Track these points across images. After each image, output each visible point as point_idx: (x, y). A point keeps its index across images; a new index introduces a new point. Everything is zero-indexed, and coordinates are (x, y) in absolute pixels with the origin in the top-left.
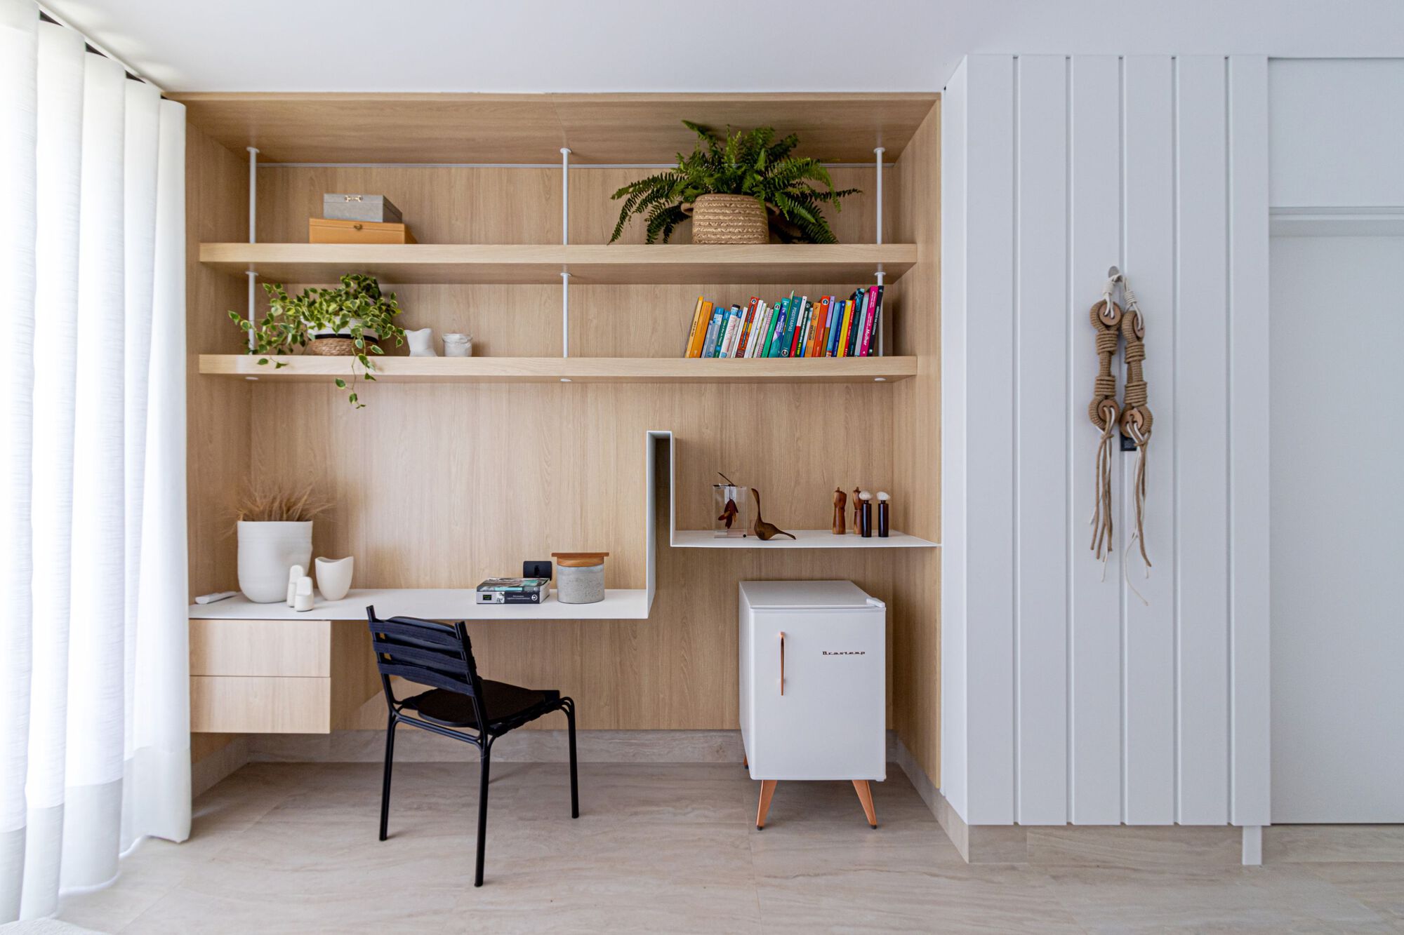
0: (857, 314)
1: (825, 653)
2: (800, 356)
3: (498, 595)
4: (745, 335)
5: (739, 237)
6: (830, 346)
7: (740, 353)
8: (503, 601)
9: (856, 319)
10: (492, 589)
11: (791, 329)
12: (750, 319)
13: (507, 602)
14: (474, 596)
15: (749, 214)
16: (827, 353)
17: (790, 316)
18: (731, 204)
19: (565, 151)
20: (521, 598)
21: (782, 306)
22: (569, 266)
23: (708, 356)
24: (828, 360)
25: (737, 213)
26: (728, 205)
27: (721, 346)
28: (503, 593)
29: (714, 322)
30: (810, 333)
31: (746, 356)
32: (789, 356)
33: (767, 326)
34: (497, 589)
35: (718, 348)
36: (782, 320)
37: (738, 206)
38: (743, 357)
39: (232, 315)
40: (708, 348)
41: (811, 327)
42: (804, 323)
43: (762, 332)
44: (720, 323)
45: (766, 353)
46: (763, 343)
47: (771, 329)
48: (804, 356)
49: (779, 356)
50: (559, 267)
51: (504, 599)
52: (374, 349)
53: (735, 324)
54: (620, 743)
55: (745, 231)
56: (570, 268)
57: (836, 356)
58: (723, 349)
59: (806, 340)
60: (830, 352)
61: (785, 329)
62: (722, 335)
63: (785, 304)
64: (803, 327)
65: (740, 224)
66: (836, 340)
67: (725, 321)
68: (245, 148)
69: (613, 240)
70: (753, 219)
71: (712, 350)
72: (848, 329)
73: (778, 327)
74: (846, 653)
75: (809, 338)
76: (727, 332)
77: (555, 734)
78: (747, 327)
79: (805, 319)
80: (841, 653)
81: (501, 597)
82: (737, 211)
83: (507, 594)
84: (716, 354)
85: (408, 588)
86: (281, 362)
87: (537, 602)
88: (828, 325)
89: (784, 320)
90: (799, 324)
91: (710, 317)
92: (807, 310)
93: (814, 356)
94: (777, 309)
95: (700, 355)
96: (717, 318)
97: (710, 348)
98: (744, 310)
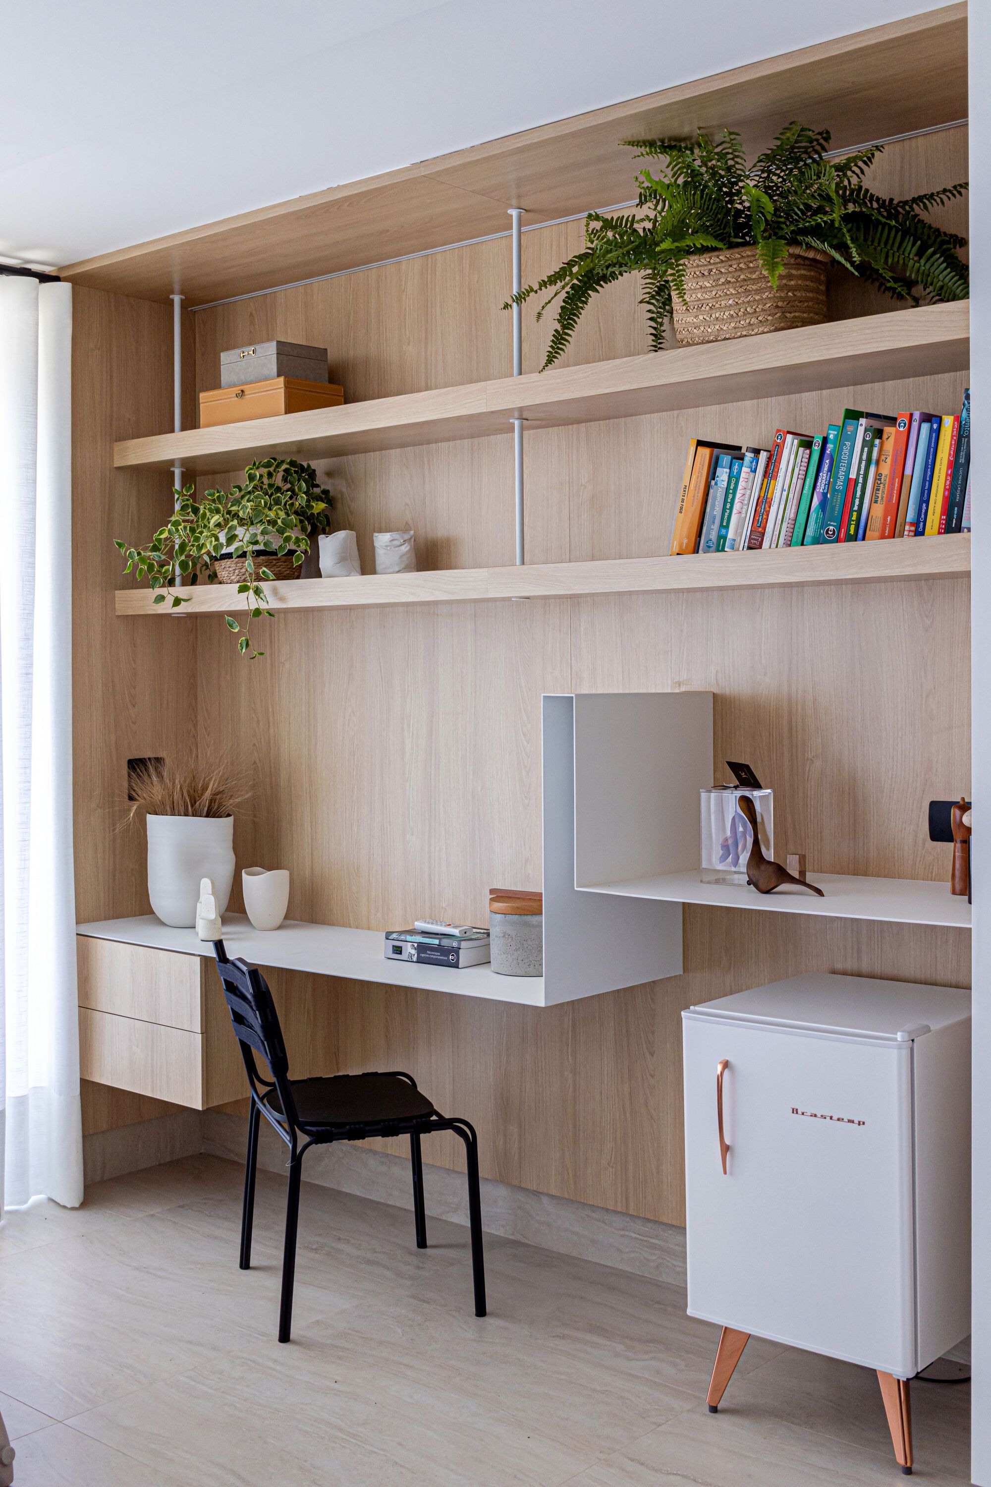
0: (964, 441)
1: (795, 1111)
2: (854, 538)
3: (409, 950)
4: (763, 503)
5: (733, 325)
6: (911, 516)
7: (756, 541)
8: (415, 959)
9: (963, 454)
10: (403, 937)
11: (840, 485)
12: (770, 473)
13: (420, 961)
14: (381, 947)
15: (745, 280)
16: (907, 528)
17: (839, 462)
18: (711, 271)
19: (514, 213)
20: (436, 956)
21: (825, 440)
22: (521, 410)
23: (708, 549)
24: (907, 543)
25: (723, 284)
26: (706, 273)
27: (727, 527)
28: (416, 945)
29: (716, 484)
30: (876, 489)
31: (766, 544)
32: (838, 540)
33: (800, 482)
34: (409, 938)
35: (723, 531)
36: (826, 467)
37: (723, 270)
38: (760, 547)
39: (118, 544)
40: (708, 533)
41: (878, 476)
42: (862, 472)
43: (791, 496)
44: (725, 483)
45: (798, 536)
46: (792, 516)
47: (806, 487)
48: (864, 539)
49: (820, 540)
50: (508, 412)
51: (416, 956)
52: (264, 572)
53: (748, 483)
54: (636, 1238)
55: (740, 314)
56: (523, 414)
57: (922, 534)
58: (731, 535)
59: (867, 502)
60: (912, 524)
61: (829, 484)
62: (728, 506)
63: (831, 437)
64: (861, 480)
65: (731, 302)
66: (924, 499)
67: (734, 478)
68: (169, 297)
69: (550, 361)
70: (754, 287)
71: (713, 536)
72: (947, 475)
73: (819, 484)
74: (831, 1118)
75: (874, 500)
76: (737, 500)
77: (545, 1200)
78: (767, 491)
79: (863, 463)
80: (824, 1117)
81: (413, 952)
82: (723, 280)
83: (421, 948)
84: (719, 544)
85: (357, 928)
86: (181, 596)
87: (456, 966)
88: (908, 472)
89: (830, 470)
90: (853, 476)
91: (712, 475)
92: (868, 445)
93: (883, 537)
94: (816, 449)
95: (696, 550)
96: (723, 474)
97: (711, 531)
98: (763, 456)
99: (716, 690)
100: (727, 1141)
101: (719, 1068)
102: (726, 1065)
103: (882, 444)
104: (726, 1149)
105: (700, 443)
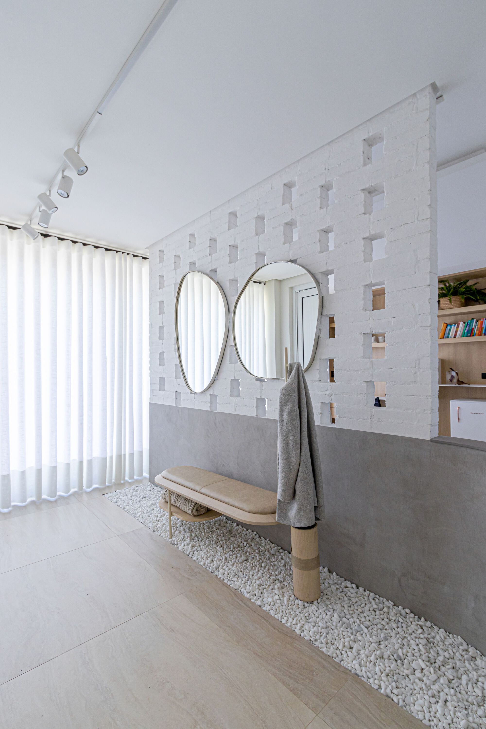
1: (471, 413)
2: (474, 336)
4: (456, 332)
6: (484, 332)
7: (455, 337)
11: (471, 328)
12: (458, 327)
16: (483, 335)
17: (470, 325)
21: (468, 323)
23: (446, 338)
24: (483, 337)
29: (448, 329)
30: (477, 329)
31: (457, 337)
32: (470, 336)
33: (463, 328)
36: (468, 326)
41: (477, 327)
43: (462, 331)
45: (463, 336)
46: (462, 334)
47: (464, 330)
49: (467, 336)
53: (453, 329)
58: (450, 335)
59: (476, 331)
61: (469, 329)
64: (475, 328)
67: (451, 328)
71: (447, 336)
73: (467, 329)
75: (477, 330)
76: (451, 331)
78: (457, 330)
79: (475, 325)
84: (448, 337)
88: (483, 326)
90: (473, 327)
91: (447, 327)
92: (476, 323)
93: (478, 335)
94: (466, 323)
95: (443, 338)
96: (449, 327)
97: (446, 335)
98: (456, 325)
99: (442, 358)
100: (459, 418)
101: (458, 408)
102: (459, 408)
103: (478, 323)
104: (459, 419)
105: (445, 323)
